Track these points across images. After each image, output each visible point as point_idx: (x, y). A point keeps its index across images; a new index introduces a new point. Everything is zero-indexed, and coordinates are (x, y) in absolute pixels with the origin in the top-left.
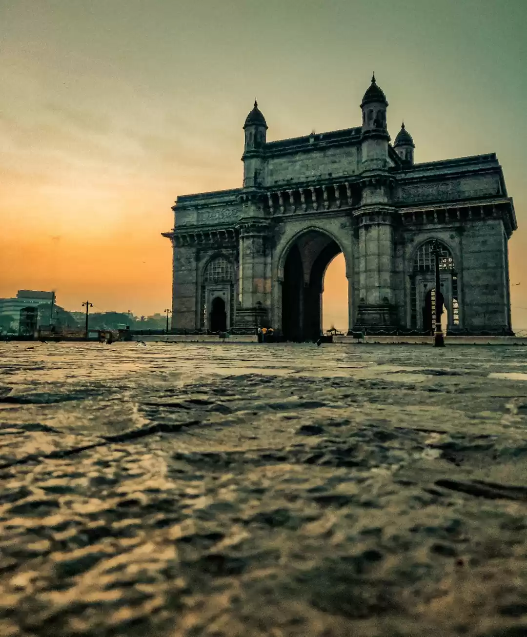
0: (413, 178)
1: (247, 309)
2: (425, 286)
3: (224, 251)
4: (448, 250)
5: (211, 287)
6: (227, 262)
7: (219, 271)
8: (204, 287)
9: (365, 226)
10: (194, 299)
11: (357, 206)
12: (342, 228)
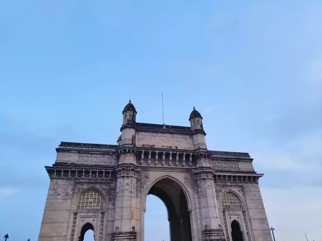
0: (217, 158)
1: (126, 233)
2: (230, 218)
3: (98, 186)
4: (238, 197)
5: (82, 214)
6: (99, 195)
7: (91, 201)
8: (76, 214)
9: (204, 179)
10: (66, 225)
11: (194, 167)
12: (185, 179)
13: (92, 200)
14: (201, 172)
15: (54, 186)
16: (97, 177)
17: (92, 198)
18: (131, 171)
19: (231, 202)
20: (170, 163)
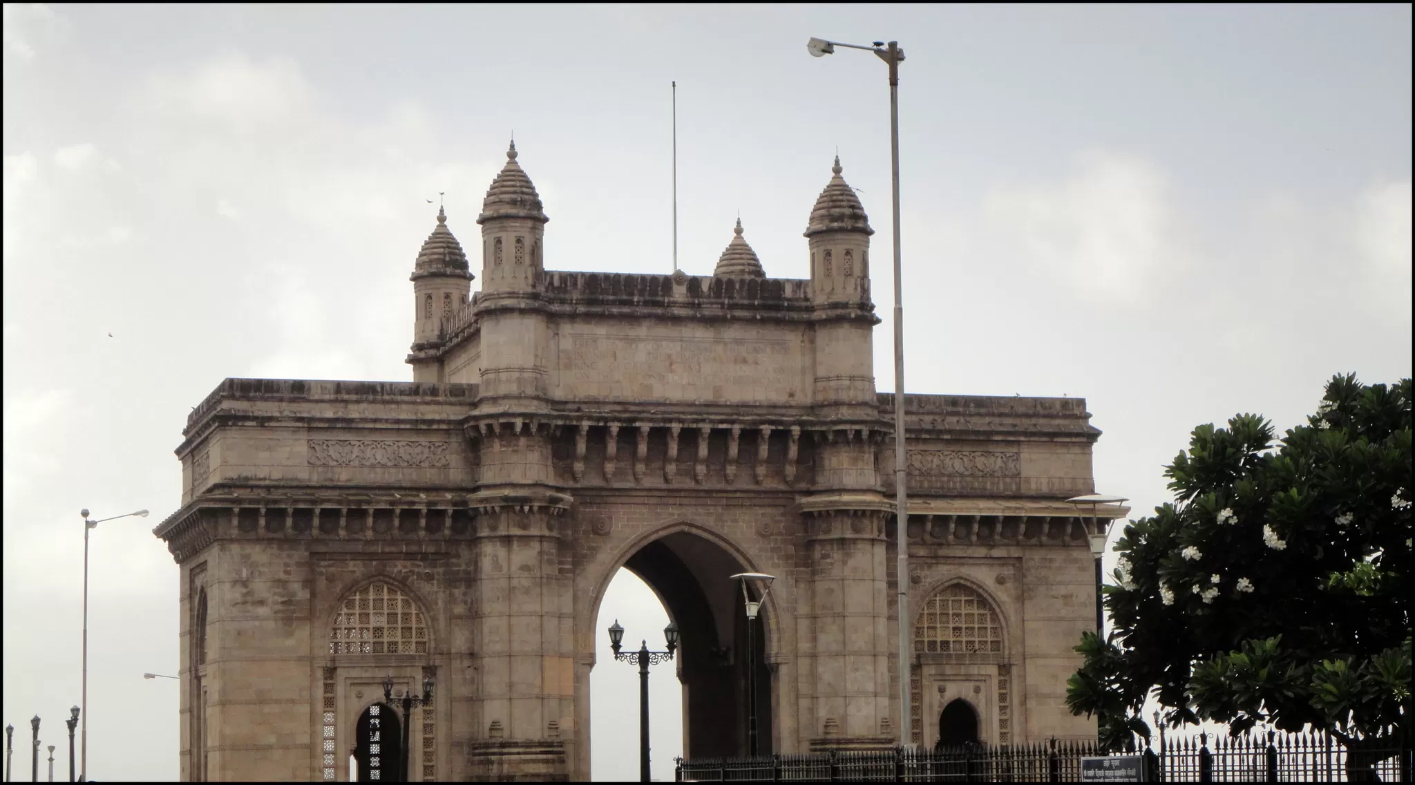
1: (528, 744)
2: (942, 690)
3: (401, 568)
4: (991, 609)
5: (354, 673)
6: (407, 601)
7: (378, 625)
8: (330, 672)
9: (842, 542)
10: (306, 709)
11: (803, 486)
12: (764, 536)
13: (383, 622)
14: (833, 514)
15: (239, 572)
16: (396, 532)
17: (380, 614)
18: (538, 516)
19: (954, 629)
20: (701, 469)
